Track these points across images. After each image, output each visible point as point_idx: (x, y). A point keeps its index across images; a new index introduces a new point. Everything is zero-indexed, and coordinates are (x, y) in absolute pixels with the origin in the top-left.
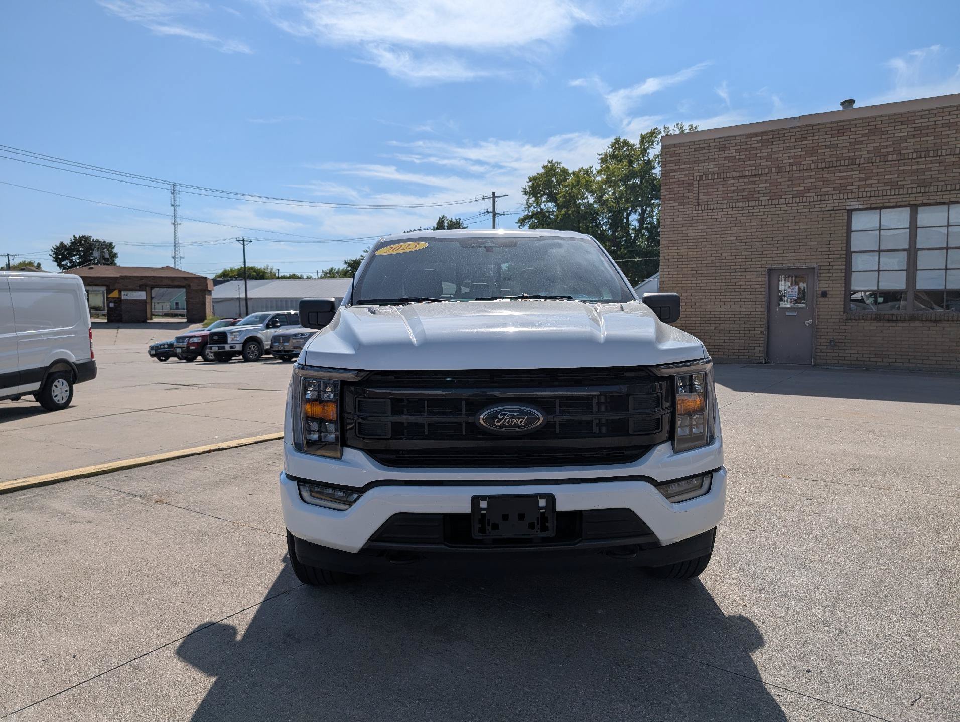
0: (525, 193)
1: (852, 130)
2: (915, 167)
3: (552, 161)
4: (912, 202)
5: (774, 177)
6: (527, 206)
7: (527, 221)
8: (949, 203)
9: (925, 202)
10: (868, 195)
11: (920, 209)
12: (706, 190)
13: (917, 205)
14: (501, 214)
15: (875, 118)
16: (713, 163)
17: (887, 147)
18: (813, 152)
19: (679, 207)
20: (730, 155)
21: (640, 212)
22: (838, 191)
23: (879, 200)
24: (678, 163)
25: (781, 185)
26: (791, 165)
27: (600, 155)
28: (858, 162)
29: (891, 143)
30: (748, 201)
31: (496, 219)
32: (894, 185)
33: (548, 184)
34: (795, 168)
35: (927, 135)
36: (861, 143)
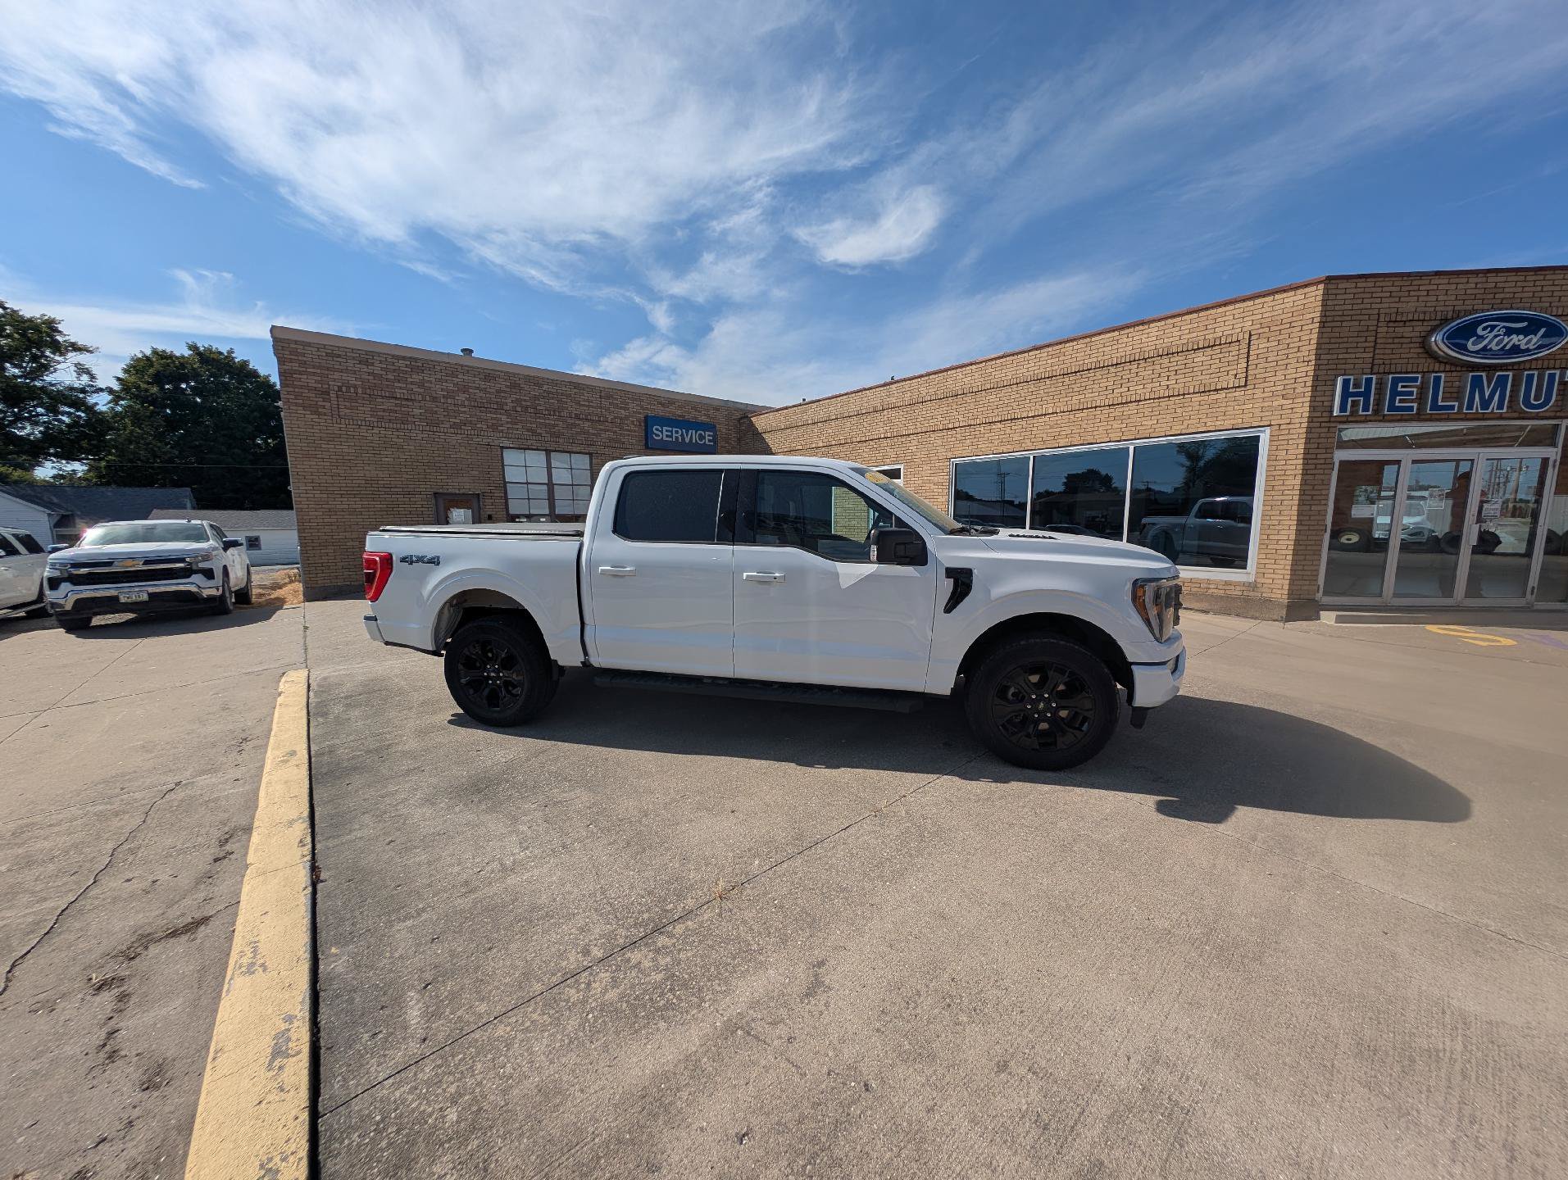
2: (547, 421)
4: (547, 448)
5: (429, 404)
8: (570, 453)
9: (555, 449)
10: (515, 437)
11: (553, 454)
12: (348, 404)
13: (550, 451)
16: (354, 376)
17: (525, 400)
18: (464, 389)
19: (311, 416)
20: (376, 372)
22: (492, 430)
23: (524, 442)
24: (302, 364)
25: (436, 414)
26: (444, 397)
28: (505, 408)
29: (528, 398)
32: (534, 432)
34: (449, 401)
35: (553, 398)
36: (505, 392)
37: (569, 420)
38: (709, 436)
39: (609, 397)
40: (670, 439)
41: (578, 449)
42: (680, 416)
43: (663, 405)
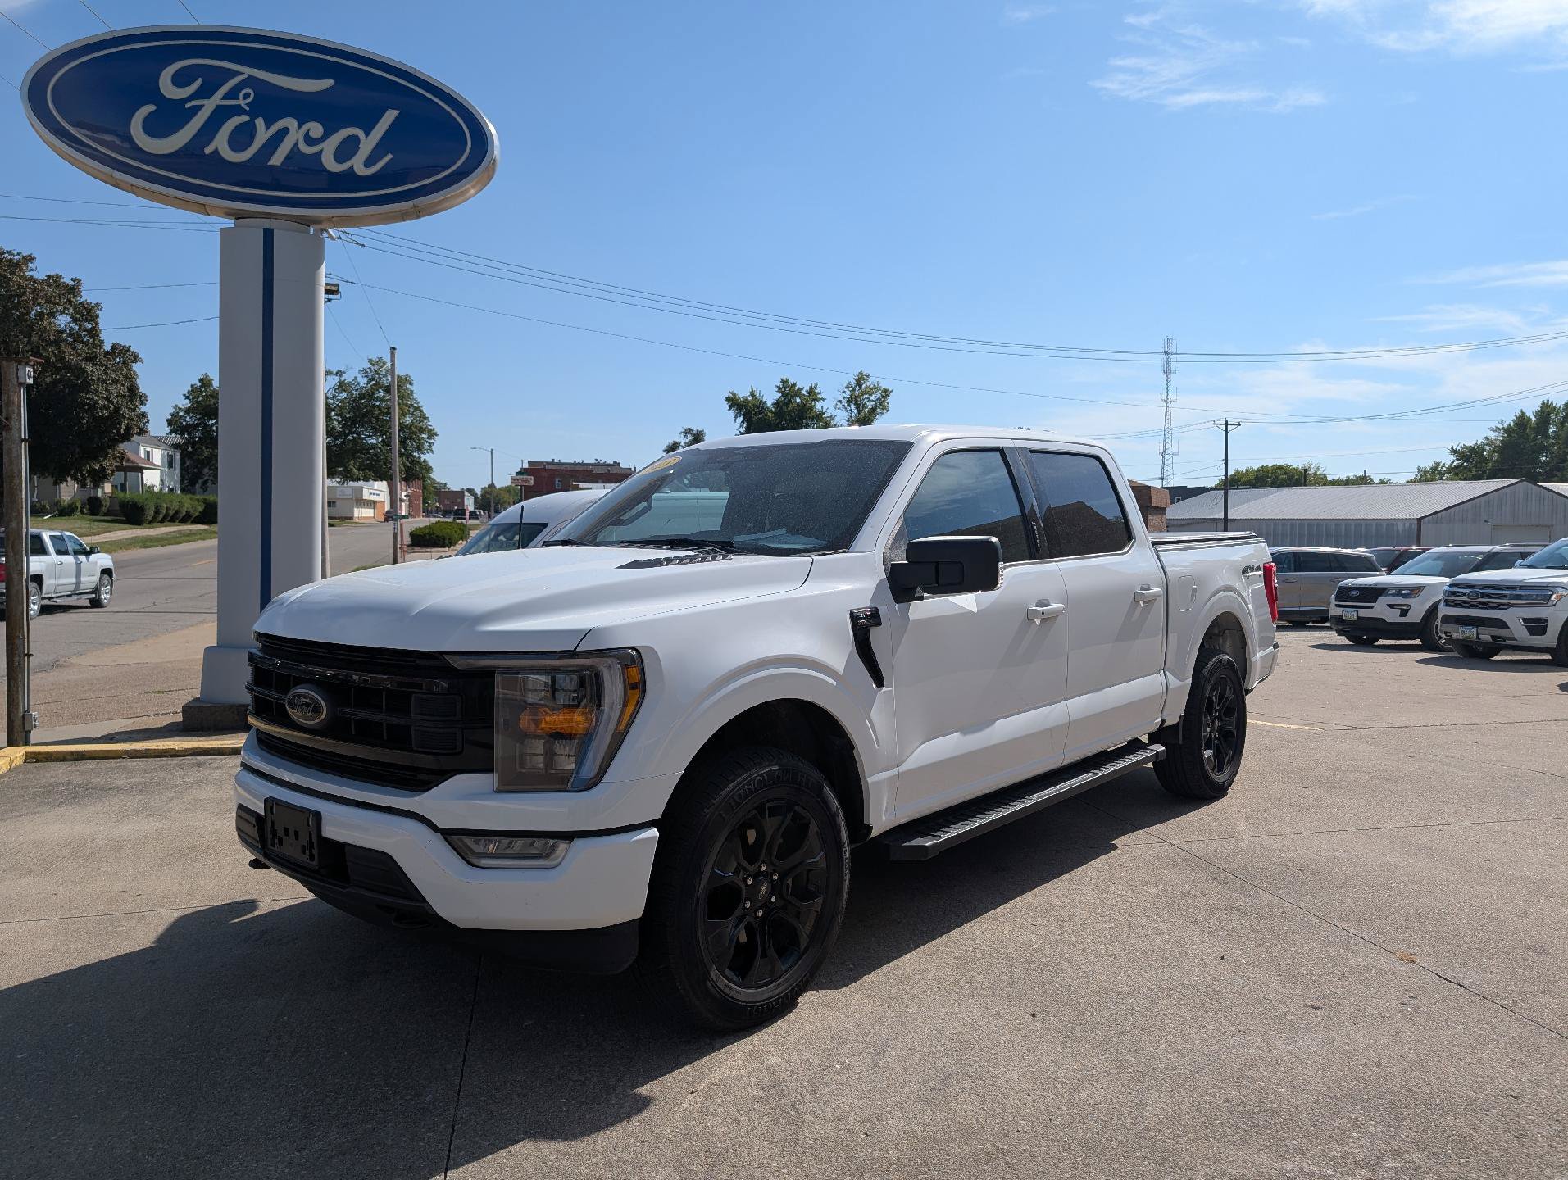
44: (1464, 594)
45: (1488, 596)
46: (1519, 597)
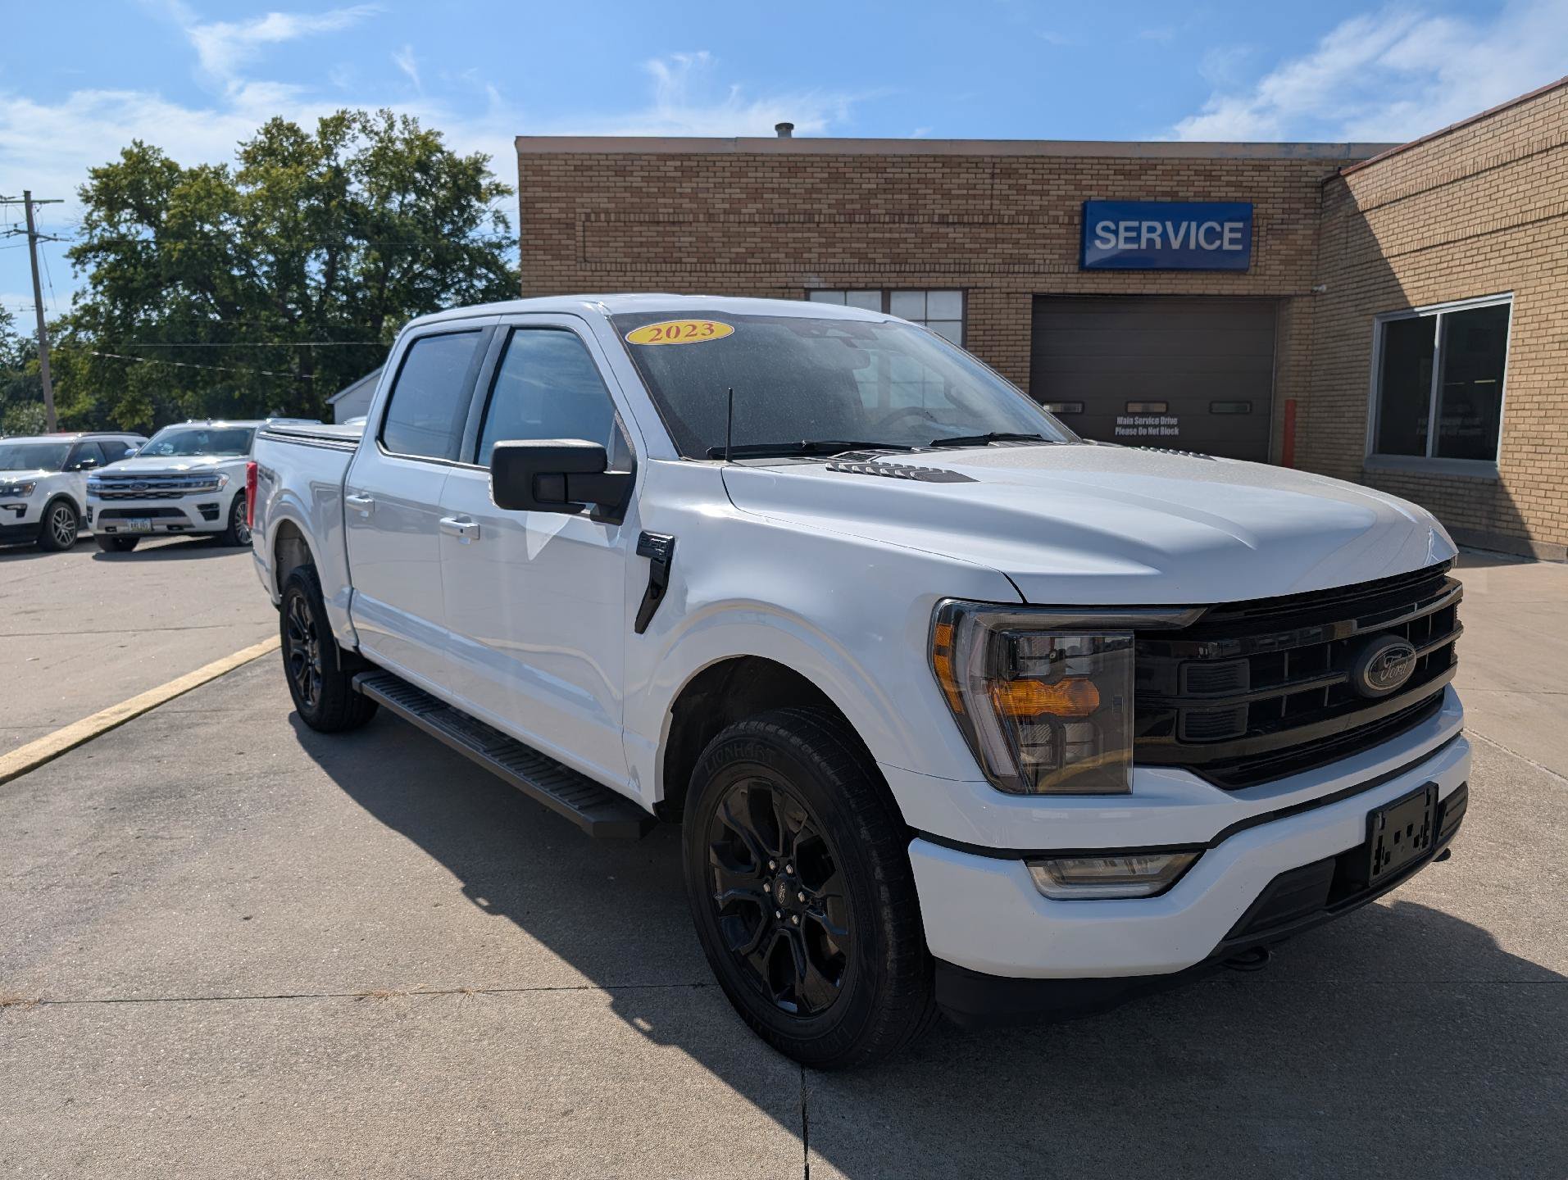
0: (87, 200)
1: (808, 169)
2: (887, 235)
3: (141, 143)
4: (885, 285)
5: (702, 228)
6: (85, 226)
7: (90, 255)
8: (927, 289)
9: (900, 285)
10: (832, 269)
11: (894, 295)
12: (597, 239)
13: (890, 289)
14: (49, 239)
15: (837, 156)
16: (607, 195)
17: (852, 201)
18: (756, 194)
19: (553, 263)
20: (634, 185)
21: (327, 257)
22: (792, 260)
23: (846, 278)
24: (547, 186)
25: (712, 242)
26: (725, 212)
27: (242, 145)
28: (817, 219)
29: (857, 196)
30: (666, 263)
31: (38, 246)
32: (862, 257)
33: (136, 189)
34: (732, 218)
35: (901, 191)
36: (819, 191)
37: (928, 229)
38: (1232, 230)
39: (1008, 173)
40: (1135, 246)
41: (941, 281)
42: (1164, 194)
43: (1127, 174)
44: (126, 487)
45: (157, 486)
46: (188, 485)
